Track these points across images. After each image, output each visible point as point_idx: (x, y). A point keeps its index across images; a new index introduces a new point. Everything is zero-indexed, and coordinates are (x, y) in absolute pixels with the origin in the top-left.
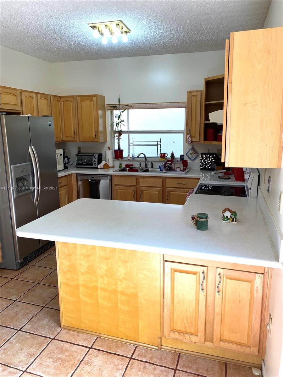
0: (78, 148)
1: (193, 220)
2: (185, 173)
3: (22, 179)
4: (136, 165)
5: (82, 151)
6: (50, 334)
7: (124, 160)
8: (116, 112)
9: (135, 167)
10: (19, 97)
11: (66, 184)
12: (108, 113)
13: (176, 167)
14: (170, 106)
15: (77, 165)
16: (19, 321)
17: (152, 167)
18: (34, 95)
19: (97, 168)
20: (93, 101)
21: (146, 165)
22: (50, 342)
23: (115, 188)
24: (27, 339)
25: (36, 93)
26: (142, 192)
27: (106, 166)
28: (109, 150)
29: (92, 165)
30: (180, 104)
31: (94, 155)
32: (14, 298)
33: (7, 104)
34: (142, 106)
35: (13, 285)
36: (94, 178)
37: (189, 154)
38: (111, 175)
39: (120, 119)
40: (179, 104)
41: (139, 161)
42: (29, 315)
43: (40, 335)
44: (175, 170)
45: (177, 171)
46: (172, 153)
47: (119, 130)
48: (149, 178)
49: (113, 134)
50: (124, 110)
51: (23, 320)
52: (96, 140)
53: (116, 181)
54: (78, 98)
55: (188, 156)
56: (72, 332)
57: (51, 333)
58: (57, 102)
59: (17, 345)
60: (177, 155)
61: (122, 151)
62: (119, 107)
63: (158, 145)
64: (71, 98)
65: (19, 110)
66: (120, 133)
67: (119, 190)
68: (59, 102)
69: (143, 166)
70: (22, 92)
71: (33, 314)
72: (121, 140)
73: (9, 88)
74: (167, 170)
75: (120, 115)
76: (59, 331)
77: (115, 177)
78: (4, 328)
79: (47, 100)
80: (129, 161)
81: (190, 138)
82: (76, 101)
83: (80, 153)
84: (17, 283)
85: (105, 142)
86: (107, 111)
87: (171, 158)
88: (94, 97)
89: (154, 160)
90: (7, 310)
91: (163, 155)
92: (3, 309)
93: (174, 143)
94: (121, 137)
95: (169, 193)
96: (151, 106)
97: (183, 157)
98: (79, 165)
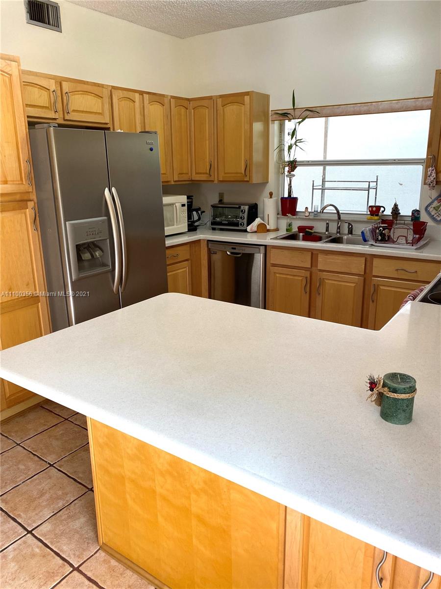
0: (219, 193)
1: (372, 389)
2: (416, 249)
3: (93, 247)
4: (320, 228)
5: (226, 199)
6: (74, 554)
7: (298, 217)
8: (289, 125)
9: (316, 231)
10: (107, 100)
11: (189, 257)
12: (275, 127)
13: (396, 235)
14: (397, 106)
15: (213, 223)
16: (37, 512)
17: (350, 232)
18: (137, 95)
19: (246, 231)
20: (244, 105)
21: (339, 228)
22: (68, 575)
23: (271, 270)
24: (33, 555)
25: (142, 93)
26: (322, 282)
27: (262, 229)
28: (271, 197)
29: (237, 224)
30: (419, 103)
31: (242, 207)
32: (51, 459)
33: (83, 112)
34: (338, 111)
35: (60, 433)
36: (235, 249)
37: (430, 209)
38: (266, 246)
39: (294, 138)
40: (417, 103)
41: (326, 220)
42: (59, 501)
43: (59, 552)
44: (395, 240)
45: (399, 244)
46: (396, 206)
47: (292, 160)
48: (337, 254)
49: (281, 167)
50: (301, 119)
51: (46, 509)
52: (247, 179)
53: (274, 258)
54: (218, 99)
55: (429, 213)
56: (113, 563)
57: (77, 553)
58: (183, 110)
59: (13, 564)
60: (406, 211)
61: (295, 199)
62: (293, 114)
63: (370, 190)
64: (207, 101)
65: (107, 124)
66: (293, 165)
67: (277, 275)
68: (187, 109)
69: (333, 229)
70: (113, 90)
71: (67, 501)
72: (293, 179)
73: (88, 82)
74: (377, 240)
75: (295, 129)
76: (93, 554)
77: (274, 250)
78: (10, 519)
79: (163, 105)
80: (307, 219)
81: (434, 175)
82: (215, 107)
83: (223, 203)
84: (69, 429)
85: (265, 183)
86: (272, 123)
87: (393, 216)
88: (245, 97)
89: (355, 219)
90: (31, 482)
91: (374, 209)
92: (25, 478)
93: (401, 185)
94: (296, 172)
95: (376, 288)
96: (357, 108)
97: (419, 214)
98: (216, 225)
